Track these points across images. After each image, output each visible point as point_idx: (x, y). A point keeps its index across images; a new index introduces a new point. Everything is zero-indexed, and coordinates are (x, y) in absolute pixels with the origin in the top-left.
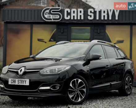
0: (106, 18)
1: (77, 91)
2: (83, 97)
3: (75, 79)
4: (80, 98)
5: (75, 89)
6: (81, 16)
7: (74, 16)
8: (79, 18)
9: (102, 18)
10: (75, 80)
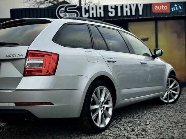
0: (129, 14)
6: (100, 13)
7: (93, 14)
8: (99, 16)
9: (125, 14)
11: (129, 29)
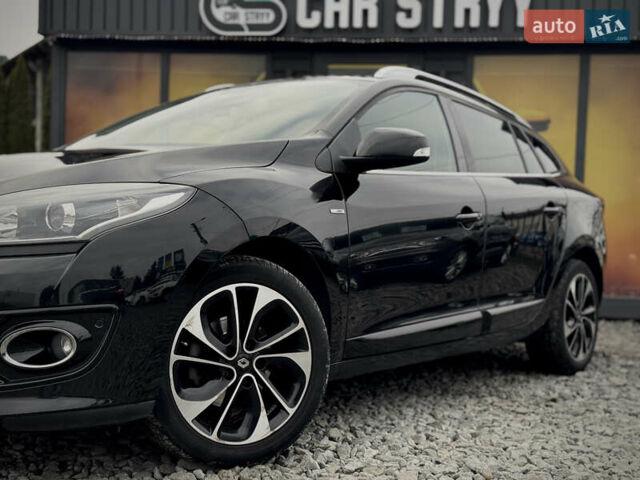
0: (475, 22)
1: (241, 372)
2: (291, 411)
3: (232, 288)
4: (263, 415)
5: (231, 351)
6: (365, 13)
7: (337, 15)
8: (358, 23)
9: (459, 22)
10: (228, 293)
11: (476, 82)
